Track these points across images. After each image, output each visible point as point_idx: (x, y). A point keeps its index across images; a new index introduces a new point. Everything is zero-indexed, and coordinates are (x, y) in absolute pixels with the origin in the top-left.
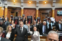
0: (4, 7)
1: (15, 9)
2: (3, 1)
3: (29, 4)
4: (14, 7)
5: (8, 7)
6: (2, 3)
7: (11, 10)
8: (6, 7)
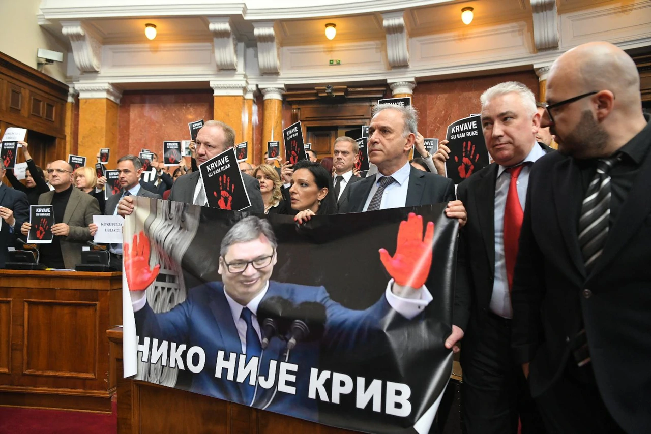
0: (259, 96)
1: (342, 100)
2: (251, 51)
3: (462, 38)
4: (328, 85)
5: (289, 88)
6: (240, 68)
7: (306, 112)
8: (273, 97)
